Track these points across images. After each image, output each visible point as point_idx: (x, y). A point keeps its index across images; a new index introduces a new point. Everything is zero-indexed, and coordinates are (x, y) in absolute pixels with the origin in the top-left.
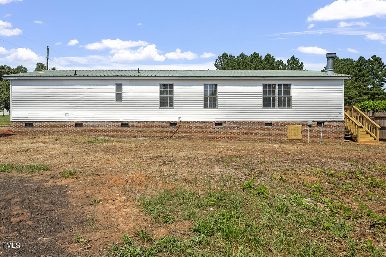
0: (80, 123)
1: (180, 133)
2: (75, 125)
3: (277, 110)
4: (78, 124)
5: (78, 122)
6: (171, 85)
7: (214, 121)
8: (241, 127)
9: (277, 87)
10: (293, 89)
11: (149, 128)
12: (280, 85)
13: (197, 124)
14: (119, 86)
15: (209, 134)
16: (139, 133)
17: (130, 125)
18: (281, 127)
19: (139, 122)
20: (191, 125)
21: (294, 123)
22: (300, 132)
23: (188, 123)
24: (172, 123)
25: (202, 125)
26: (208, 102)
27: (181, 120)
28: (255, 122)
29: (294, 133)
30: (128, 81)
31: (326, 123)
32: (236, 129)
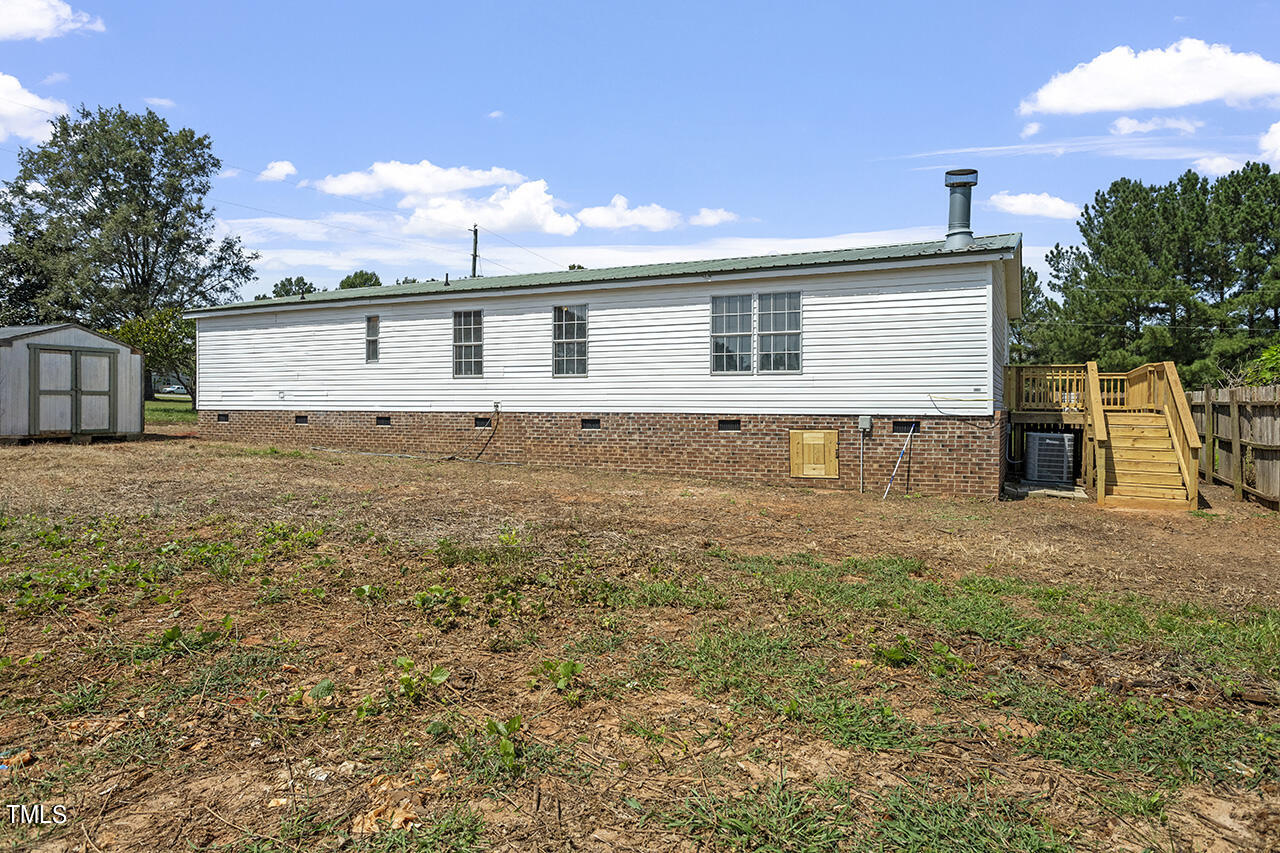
0: (303, 414)
1: (498, 444)
2: (295, 419)
3: (755, 377)
4: (301, 418)
5: (300, 411)
6: (478, 314)
7: (579, 414)
8: (650, 433)
9: (755, 304)
10: (805, 308)
11: (433, 430)
12: (761, 297)
13: (536, 420)
14: (372, 323)
15: (567, 449)
16: (411, 442)
17: (393, 422)
18: (769, 435)
19: (411, 414)
20: (523, 424)
21: (813, 422)
22: (834, 454)
23: (515, 417)
24: (481, 416)
25: (548, 425)
26: (565, 358)
27: (499, 409)
28: (690, 417)
29: (814, 456)
30: (390, 308)
31: (924, 424)
32: (636, 437)
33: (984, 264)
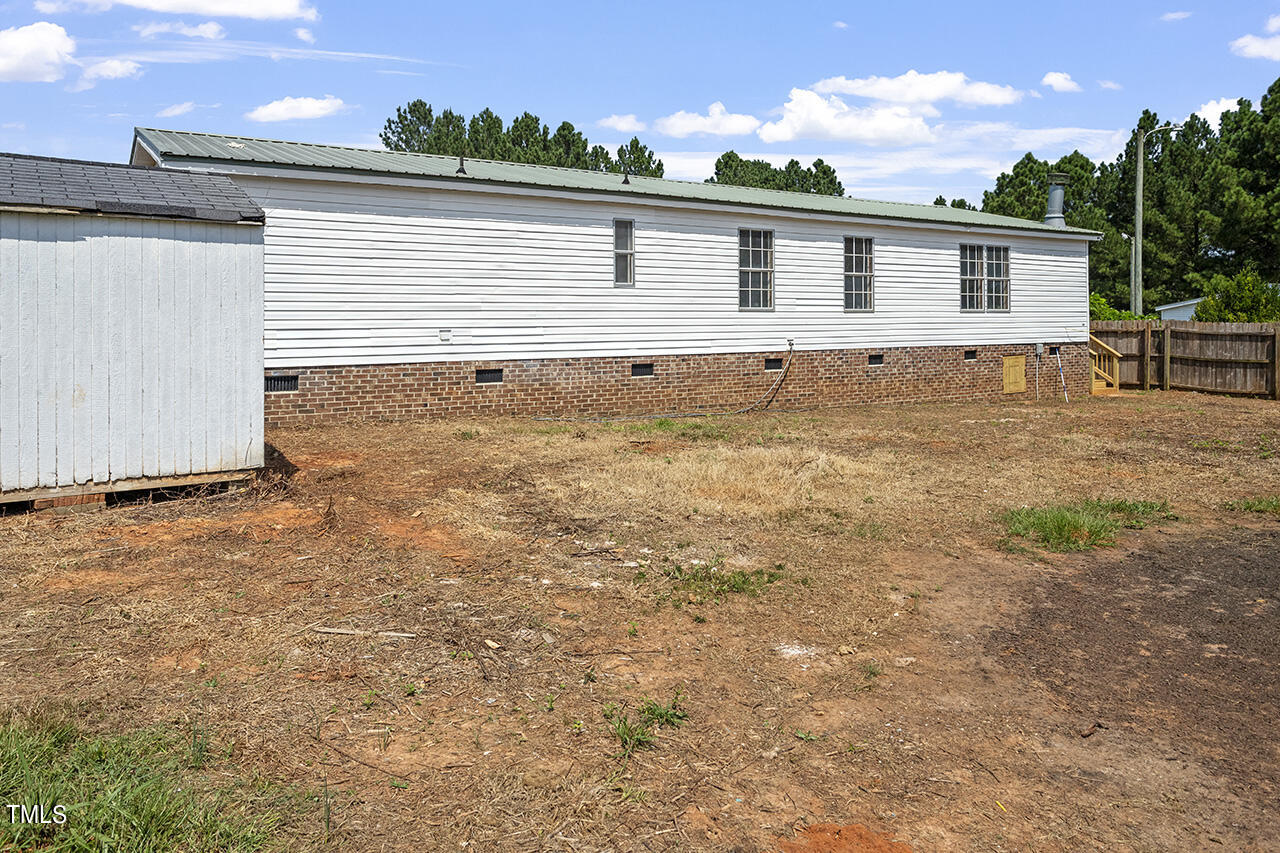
0: (493, 367)
1: (790, 388)
2: (475, 375)
3: (986, 314)
4: (488, 374)
5: (488, 362)
6: (768, 235)
7: (866, 350)
8: (920, 365)
9: (985, 254)
10: (1012, 261)
11: (713, 378)
12: (990, 249)
13: (828, 359)
14: (624, 229)
15: (856, 387)
16: (684, 395)
17: (658, 370)
18: (993, 361)
19: (684, 358)
20: (816, 364)
21: (1013, 350)
22: (1024, 372)
23: (807, 357)
24: (772, 357)
25: (839, 362)
26: (854, 292)
27: (795, 348)
28: (948, 349)
29: (1014, 376)
30: (653, 213)
31: (1062, 348)
32: (911, 370)
33: (1082, 241)
